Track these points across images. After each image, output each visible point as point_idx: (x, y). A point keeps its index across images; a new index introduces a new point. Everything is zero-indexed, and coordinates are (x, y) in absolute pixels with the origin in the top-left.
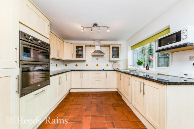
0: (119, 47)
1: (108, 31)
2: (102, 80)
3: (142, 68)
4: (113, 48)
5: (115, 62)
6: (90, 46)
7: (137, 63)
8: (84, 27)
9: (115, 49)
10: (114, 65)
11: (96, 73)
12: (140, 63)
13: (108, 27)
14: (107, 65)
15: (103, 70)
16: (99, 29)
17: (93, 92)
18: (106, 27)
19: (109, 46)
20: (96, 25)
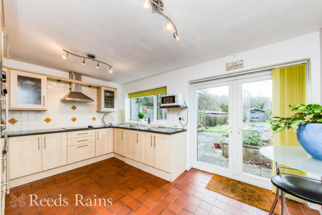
0: (113, 92)
1: (111, 72)
2: (89, 144)
3: (143, 122)
4: (106, 91)
5: (107, 113)
6: (59, 81)
7: (138, 116)
8: (68, 52)
9: (108, 94)
10: (106, 118)
11: (78, 134)
12: (141, 116)
13: (111, 67)
14: (94, 119)
15: (90, 128)
16: (98, 66)
17: (70, 171)
18: (109, 65)
19: (98, 88)
20: (92, 57)
